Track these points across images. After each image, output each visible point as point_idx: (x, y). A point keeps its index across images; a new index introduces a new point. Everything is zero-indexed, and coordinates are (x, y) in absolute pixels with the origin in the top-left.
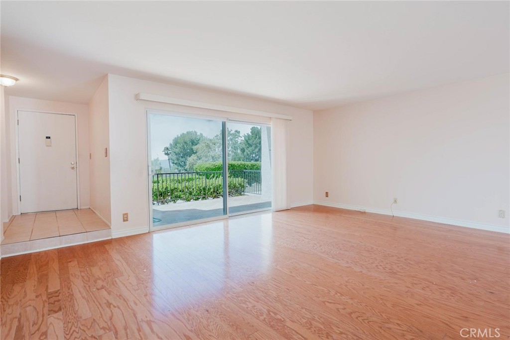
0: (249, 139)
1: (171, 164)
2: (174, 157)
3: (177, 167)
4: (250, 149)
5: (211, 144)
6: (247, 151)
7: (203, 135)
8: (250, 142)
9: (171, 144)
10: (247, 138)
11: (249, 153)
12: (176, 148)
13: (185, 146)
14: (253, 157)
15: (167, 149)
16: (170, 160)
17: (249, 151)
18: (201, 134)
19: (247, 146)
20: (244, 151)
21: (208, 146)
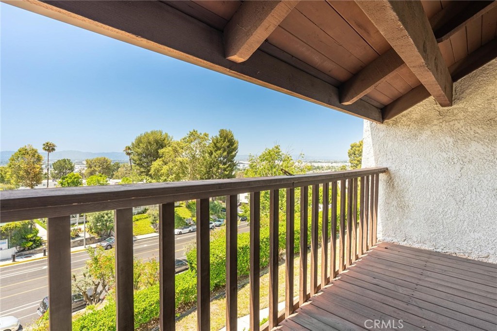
0: (217, 142)
1: (132, 164)
2: (136, 158)
3: (139, 168)
4: (219, 152)
5: (178, 149)
6: (215, 154)
7: (169, 135)
8: (219, 145)
9: (133, 144)
10: (215, 141)
11: (217, 156)
12: (139, 148)
13: (149, 147)
14: (221, 160)
15: (129, 148)
16: (132, 160)
17: (217, 154)
18: (166, 134)
19: (216, 149)
20: (212, 154)
21: (175, 151)
